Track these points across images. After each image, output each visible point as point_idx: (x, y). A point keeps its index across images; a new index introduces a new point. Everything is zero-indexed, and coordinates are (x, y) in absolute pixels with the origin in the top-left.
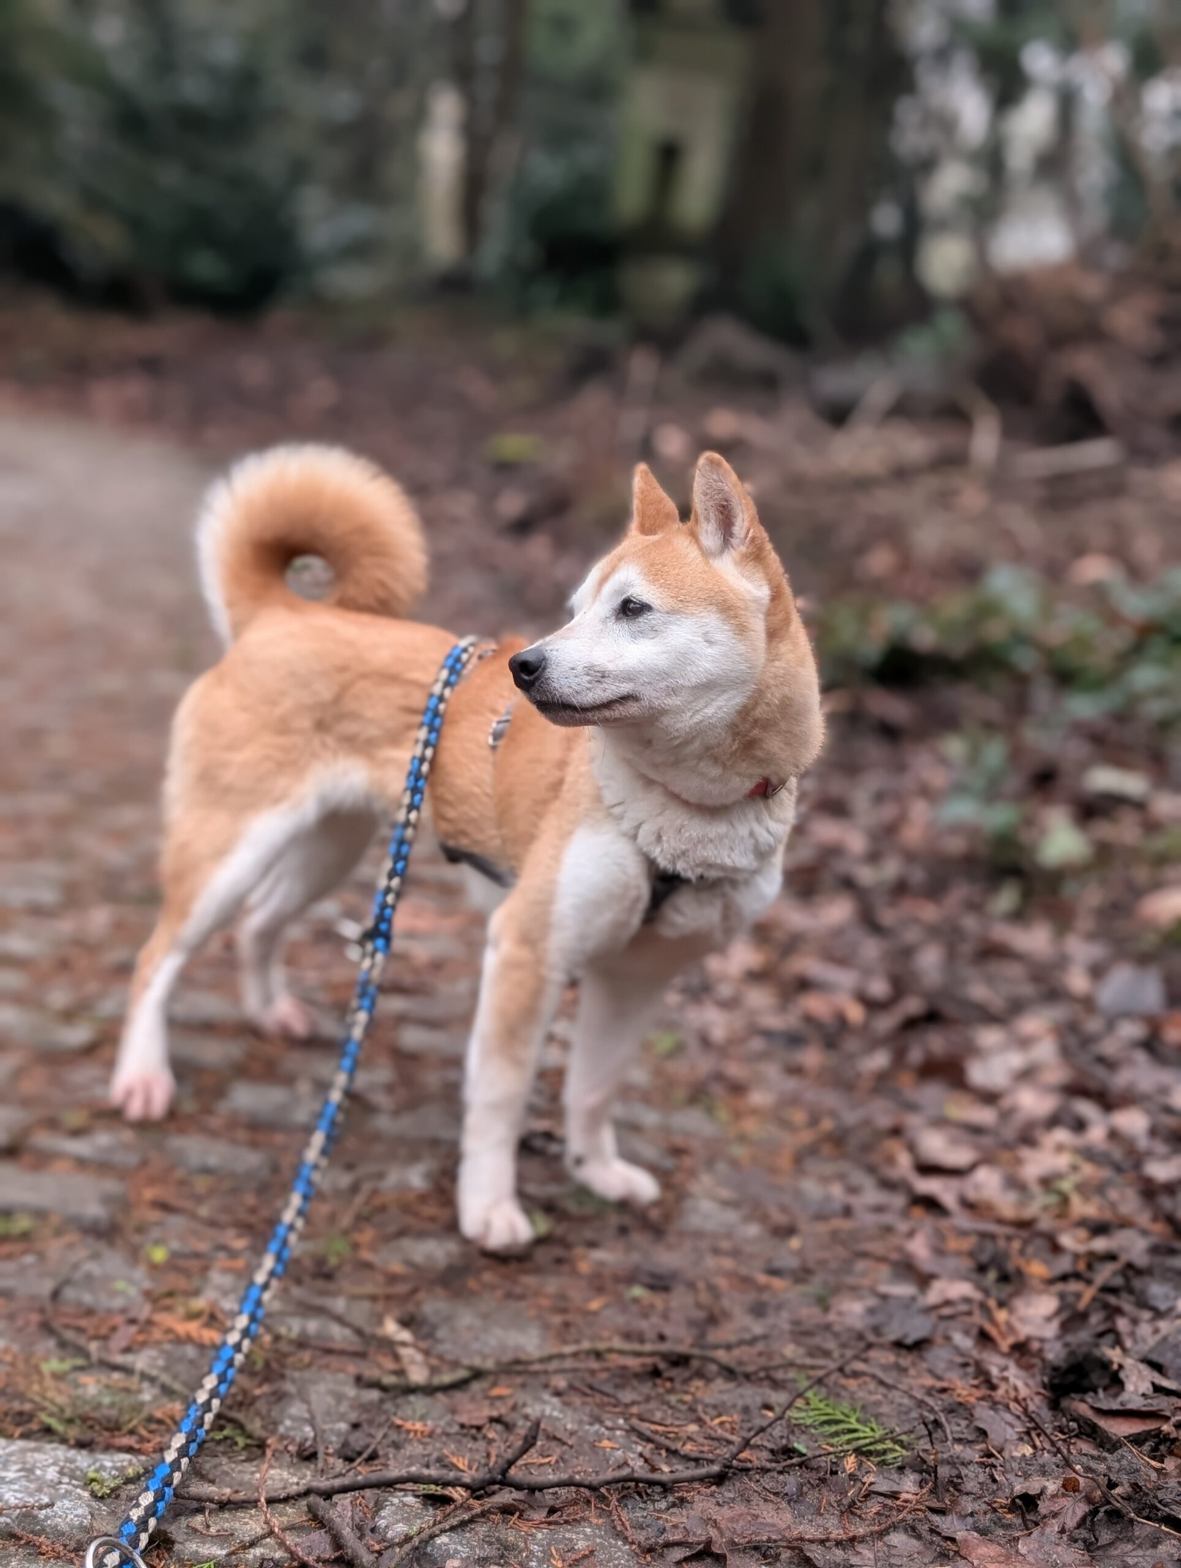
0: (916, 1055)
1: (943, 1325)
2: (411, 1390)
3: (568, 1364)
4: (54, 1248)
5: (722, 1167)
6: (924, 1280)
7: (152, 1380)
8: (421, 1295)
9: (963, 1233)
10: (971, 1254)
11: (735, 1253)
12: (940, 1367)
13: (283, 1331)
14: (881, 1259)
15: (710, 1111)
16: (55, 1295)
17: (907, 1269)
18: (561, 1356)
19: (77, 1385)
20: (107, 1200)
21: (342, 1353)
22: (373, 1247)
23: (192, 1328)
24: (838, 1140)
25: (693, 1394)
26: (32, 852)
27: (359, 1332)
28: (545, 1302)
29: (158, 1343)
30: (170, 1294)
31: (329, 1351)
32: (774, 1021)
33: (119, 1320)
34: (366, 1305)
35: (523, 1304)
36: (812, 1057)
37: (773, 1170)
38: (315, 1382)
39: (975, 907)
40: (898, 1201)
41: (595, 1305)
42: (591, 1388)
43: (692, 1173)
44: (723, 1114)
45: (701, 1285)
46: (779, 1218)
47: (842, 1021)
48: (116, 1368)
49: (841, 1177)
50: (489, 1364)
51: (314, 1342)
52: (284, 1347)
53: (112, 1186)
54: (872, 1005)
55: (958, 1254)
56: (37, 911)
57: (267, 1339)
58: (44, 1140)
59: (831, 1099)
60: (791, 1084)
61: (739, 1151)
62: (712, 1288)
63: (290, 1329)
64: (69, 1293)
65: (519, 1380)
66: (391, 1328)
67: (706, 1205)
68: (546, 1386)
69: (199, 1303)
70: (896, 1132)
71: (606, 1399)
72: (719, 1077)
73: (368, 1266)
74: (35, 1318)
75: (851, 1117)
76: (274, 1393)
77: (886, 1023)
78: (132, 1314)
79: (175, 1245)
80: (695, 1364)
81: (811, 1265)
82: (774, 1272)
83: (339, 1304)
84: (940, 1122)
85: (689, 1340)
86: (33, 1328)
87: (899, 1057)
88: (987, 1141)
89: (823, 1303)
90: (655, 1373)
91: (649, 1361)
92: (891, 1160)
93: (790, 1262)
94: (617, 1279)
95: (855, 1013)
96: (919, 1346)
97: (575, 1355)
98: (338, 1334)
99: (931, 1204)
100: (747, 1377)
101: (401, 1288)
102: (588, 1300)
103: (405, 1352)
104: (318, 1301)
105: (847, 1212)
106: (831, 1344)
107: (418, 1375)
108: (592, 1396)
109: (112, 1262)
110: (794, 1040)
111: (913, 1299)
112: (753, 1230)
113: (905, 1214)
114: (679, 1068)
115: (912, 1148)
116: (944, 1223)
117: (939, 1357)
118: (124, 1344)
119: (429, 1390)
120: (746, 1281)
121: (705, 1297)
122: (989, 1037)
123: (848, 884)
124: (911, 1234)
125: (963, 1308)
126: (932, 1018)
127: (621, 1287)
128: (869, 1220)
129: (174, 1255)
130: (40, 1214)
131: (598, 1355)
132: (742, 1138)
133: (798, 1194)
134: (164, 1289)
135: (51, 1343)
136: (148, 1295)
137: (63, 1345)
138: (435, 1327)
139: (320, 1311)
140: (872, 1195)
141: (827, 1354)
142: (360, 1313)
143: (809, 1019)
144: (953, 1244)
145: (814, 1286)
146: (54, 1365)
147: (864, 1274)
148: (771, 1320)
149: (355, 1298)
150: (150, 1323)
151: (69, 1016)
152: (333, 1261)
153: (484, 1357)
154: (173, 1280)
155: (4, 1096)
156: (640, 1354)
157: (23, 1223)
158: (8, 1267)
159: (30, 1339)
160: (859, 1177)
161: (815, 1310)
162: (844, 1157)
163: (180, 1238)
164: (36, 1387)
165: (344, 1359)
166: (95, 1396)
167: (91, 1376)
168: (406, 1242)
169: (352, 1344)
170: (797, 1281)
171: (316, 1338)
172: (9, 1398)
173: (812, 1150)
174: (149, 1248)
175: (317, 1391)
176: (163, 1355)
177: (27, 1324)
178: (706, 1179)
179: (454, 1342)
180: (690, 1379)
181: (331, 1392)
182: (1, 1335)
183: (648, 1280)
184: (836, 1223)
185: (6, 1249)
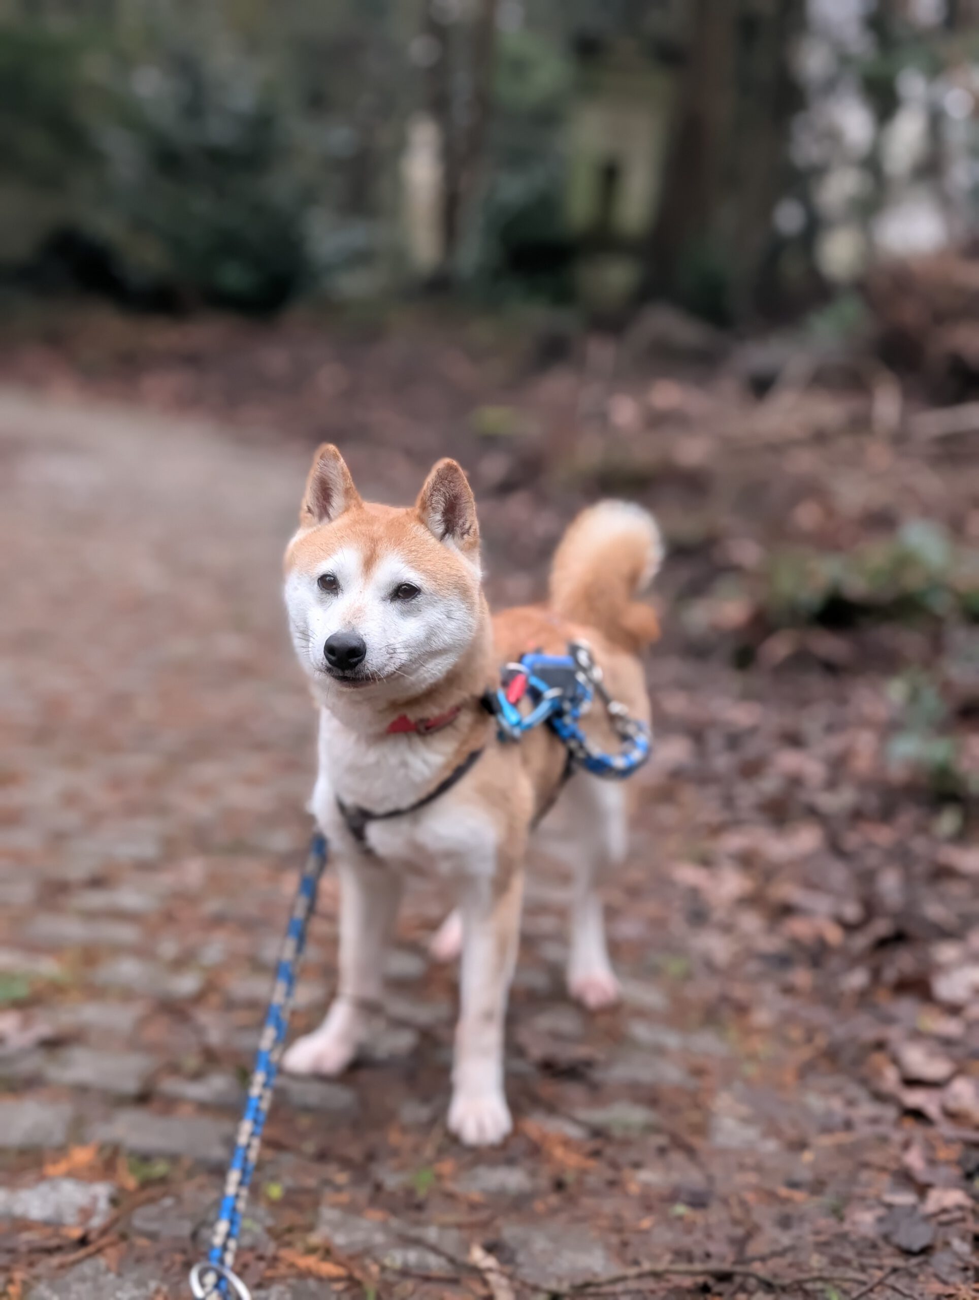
0: (890, 974)
1: (942, 1230)
3: (633, 1285)
4: (189, 1190)
5: (738, 1085)
6: (922, 1189)
8: (499, 1221)
9: (948, 1142)
10: (959, 1163)
11: (758, 1168)
12: (944, 1270)
13: (387, 1262)
14: (883, 1169)
15: (721, 1031)
17: (906, 1179)
18: (626, 1278)
21: (439, 1279)
22: (454, 1177)
23: (311, 1262)
24: (833, 1056)
26: (132, 810)
27: (452, 1260)
28: (604, 1223)
29: (284, 1277)
30: (290, 1230)
31: (427, 1279)
32: (765, 944)
33: (249, 1257)
34: (454, 1233)
35: (585, 1225)
36: (801, 977)
37: (780, 1086)
39: (922, 829)
40: (891, 1113)
41: (646, 1223)
43: (712, 1092)
44: (733, 1033)
45: (734, 1201)
46: (791, 1133)
47: (822, 943)
49: (837, 1091)
50: (564, 1287)
51: (416, 1272)
52: (391, 1277)
53: (229, 1127)
54: (847, 927)
55: (948, 1163)
56: (143, 866)
57: (374, 1269)
58: (170, 1085)
59: (820, 1015)
60: (786, 1004)
61: (751, 1070)
62: (743, 1203)
63: (394, 1262)
64: (206, 1234)
66: (478, 1256)
67: (729, 1123)
69: (315, 1239)
70: (880, 1045)
72: (724, 999)
73: (450, 1196)
74: (178, 1257)
75: (840, 1032)
77: (861, 941)
78: (260, 1251)
79: (289, 1181)
80: (738, 1280)
81: (823, 1177)
82: (794, 1185)
83: (432, 1234)
84: (917, 1035)
85: (731, 1257)
86: (177, 1267)
87: (876, 974)
88: (958, 1052)
89: (838, 1213)
90: (706, 1289)
91: (700, 1280)
92: (879, 1073)
93: (804, 1174)
94: (662, 1199)
95: (834, 935)
96: (926, 1250)
97: (640, 1276)
98: (435, 1263)
99: (917, 1115)
100: (784, 1289)
101: (483, 1215)
102: (639, 1221)
103: (492, 1277)
104: (414, 1232)
105: (848, 1125)
106: (849, 1254)
110: (784, 961)
111: (914, 1207)
112: (771, 1146)
113: (897, 1124)
114: (692, 992)
115: (896, 1061)
116: (931, 1132)
117: (942, 1261)
120: (771, 1196)
121: (737, 1212)
122: (947, 952)
123: (813, 813)
124: (906, 1145)
125: (958, 1214)
126: (899, 937)
127: (666, 1206)
128: (868, 1131)
129: (289, 1191)
130: (174, 1158)
131: (656, 1275)
132: (752, 1057)
133: (804, 1109)
134: (285, 1225)
136: (270, 1231)
138: (514, 1252)
139: (418, 1243)
140: (867, 1109)
141: (847, 1263)
142: (450, 1241)
143: (795, 942)
144: (943, 1154)
145: (828, 1199)
147: (869, 1184)
148: (794, 1232)
149: (444, 1226)
150: (275, 1259)
152: (422, 1193)
153: (560, 1279)
154: (290, 1217)
155: (133, 1044)
156: (693, 1274)
157: (160, 1168)
158: (151, 1210)
159: (176, 1279)
160: (855, 1091)
161: (832, 1220)
162: (839, 1072)
163: (292, 1175)
165: (441, 1286)
168: (481, 1171)
169: (446, 1271)
170: (813, 1193)
171: (416, 1267)
173: (812, 1067)
174: (267, 1186)
176: (290, 1290)
177: (173, 1264)
178: (725, 1097)
179: (532, 1266)
180: (736, 1293)
182: (152, 1277)
183: (688, 1198)
184: (840, 1137)
185: (150, 1192)
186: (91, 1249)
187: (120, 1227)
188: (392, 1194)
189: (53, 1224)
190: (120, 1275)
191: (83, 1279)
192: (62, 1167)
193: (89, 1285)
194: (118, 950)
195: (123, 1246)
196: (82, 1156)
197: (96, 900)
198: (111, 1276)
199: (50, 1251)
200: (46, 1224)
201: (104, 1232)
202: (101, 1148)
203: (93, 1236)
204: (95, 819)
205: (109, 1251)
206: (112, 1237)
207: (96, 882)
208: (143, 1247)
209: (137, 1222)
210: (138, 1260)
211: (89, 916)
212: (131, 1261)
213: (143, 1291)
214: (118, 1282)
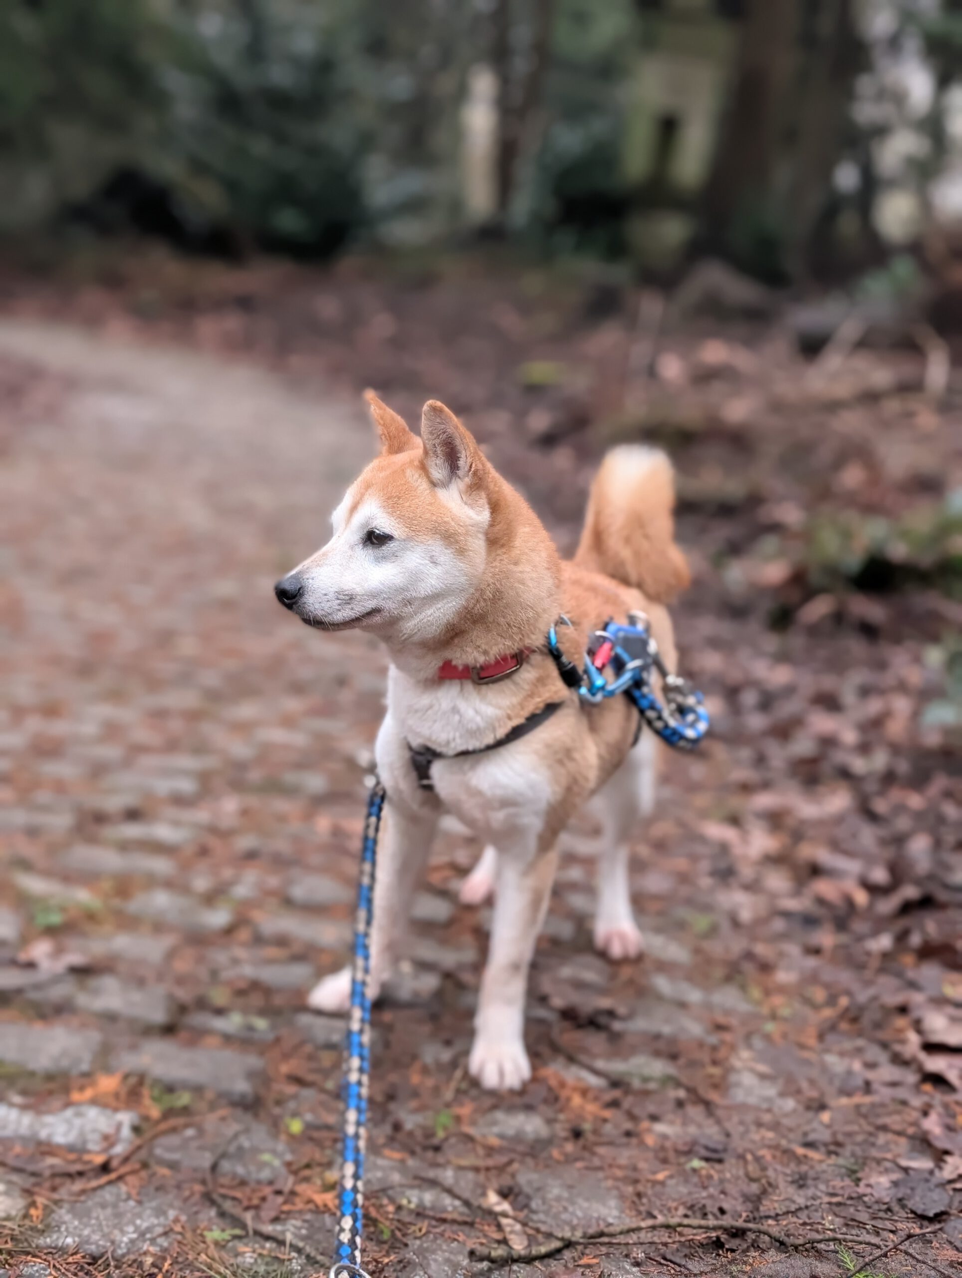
0: (915, 940)
1: (956, 1196)
2: (512, 1260)
3: (644, 1236)
4: (211, 1121)
5: (758, 1043)
6: (941, 1156)
7: (299, 1251)
8: (515, 1166)
11: (775, 1126)
12: (958, 1238)
13: (404, 1202)
14: (899, 1133)
15: (743, 988)
16: (214, 1167)
17: (924, 1143)
18: (639, 1229)
19: (237, 1255)
20: (251, 1075)
21: (454, 1222)
22: (473, 1123)
23: (328, 1198)
24: (853, 1016)
25: (751, 1265)
26: (172, 746)
27: (467, 1203)
28: (619, 1173)
29: (301, 1212)
30: (308, 1166)
31: (444, 1221)
32: (792, 904)
33: (267, 1191)
34: (470, 1175)
35: (601, 1175)
36: (826, 938)
37: (802, 1046)
38: (434, 1252)
39: (951, 795)
42: (665, 1259)
43: (733, 1048)
44: (756, 993)
45: (749, 1157)
46: (811, 1093)
47: (850, 903)
48: (268, 1238)
49: (859, 1051)
50: (578, 1235)
51: (431, 1213)
52: (404, 1216)
53: (254, 1061)
54: (873, 889)
56: (179, 800)
57: (391, 1208)
58: (197, 1018)
59: (845, 977)
60: (811, 962)
61: (770, 1027)
62: (758, 1159)
63: (409, 1202)
64: (226, 1166)
65: (604, 1250)
66: (493, 1198)
67: (748, 1079)
68: (627, 1256)
69: (331, 1176)
70: (903, 1010)
71: (678, 1269)
72: (749, 956)
73: (470, 1139)
74: (198, 1188)
75: (863, 996)
76: (400, 1262)
77: (887, 905)
78: (278, 1186)
79: (309, 1117)
80: (751, 1236)
81: (840, 1138)
82: (809, 1145)
83: (448, 1176)
84: (940, 1001)
85: (744, 1215)
86: (197, 1197)
87: (901, 938)
89: (854, 1175)
90: (718, 1244)
91: (713, 1235)
92: (901, 1039)
93: (823, 1135)
94: (678, 1153)
96: (940, 1217)
97: (653, 1228)
98: (450, 1205)
99: (939, 1081)
101: (501, 1159)
102: (654, 1173)
103: (504, 1221)
104: (431, 1174)
105: (868, 1087)
106: (863, 1216)
107: (519, 1245)
108: (668, 1266)
109: (259, 1134)
110: (810, 921)
111: (931, 1172)
112: (790, 1104)
113: (917, 1088)
114: (716, 948)
115: (917, 1025)
116: (950, 1098)
117: (955, 1229)
118: (273, 1214)
119: (529, 1260)
120: (786, 1153)
121: (752, 1168)
123: (845, 774)
124: (924, 1110)
126: (926, 903)
127: (682, 1159)
128: (884, 1094)
129: (309, 1127)
130: (198, 1090)
131: (670, 1229)
132: (774, 1017)
133: (824, 1068)
134: (305, 1161)
135: (213, 1212)
136: (288, 1165)
137: (222, 1214)
138: (529, 1198)
139: (433, 1183)
140: (887, 1072)
141: (861, 1225)
142: (466, 1184)
143: (821, 901)
145: (844, 1159)
146: (215, 1234)
147: (886, 1147)
148: (809, 1192)
149: (461, 1168)
150: (293, 1193)
151: (210, 899)
152: (441, 1134)
153: (573, 1229)
154: (309, 1152)
155: (162, 975)
156: (707, 1228)
157: (184, 1099)
158: (173, 1140)
159: (195, 1209)
160: (875, 1053)
161: (847, 1182)
162: (860, 1034)
163: (313, 1110)
164: (203, 1257)
165: (455, 1227)
166: (251, 1264)
167: (246, 1245)
168: (499, 1115)
169: (462, 1214)
170: (830, 1153)
171: (433, 1208)
172: (181, 1266)
173: (833, 1027)
174: (287, 1120)
175: (435, 1260)
176: (306, 1225)
177: (192, 1194)
178: (745, 1054)
179: (547, 1213)
180: (747, 1250)
181: (448, 1261)
182: (171, 1206)
183: (704, 1153)
184: (859, 1099)
185: (173, 1122)
186: (113, 1176)
187: (143, 1154)
188: (411, 1134)
189: (77, 1150)
190: (140, 1203)
191: (103, 1206)
192: (89, 1093)
193: (109, 1211)
194: (152, 881)
195: (144, 1174)
196: (108, 1083)
197: (132, 831)
198: (132, 1203)
199: (71, 1176)
200: (70, 1148)
201: (126, 1159)
202: (126, 1077)
203: (115, 1163)
204: (136, 751)
205: (130, 1179)
206: (133, 1165)
207: (133, 815)
208: (164, 1176)
209: (158, 1151)
210: (158, 1189)
211: (124, 846)
212: (151, 1189)
213: (162, 1220)
214: (138, 1210)
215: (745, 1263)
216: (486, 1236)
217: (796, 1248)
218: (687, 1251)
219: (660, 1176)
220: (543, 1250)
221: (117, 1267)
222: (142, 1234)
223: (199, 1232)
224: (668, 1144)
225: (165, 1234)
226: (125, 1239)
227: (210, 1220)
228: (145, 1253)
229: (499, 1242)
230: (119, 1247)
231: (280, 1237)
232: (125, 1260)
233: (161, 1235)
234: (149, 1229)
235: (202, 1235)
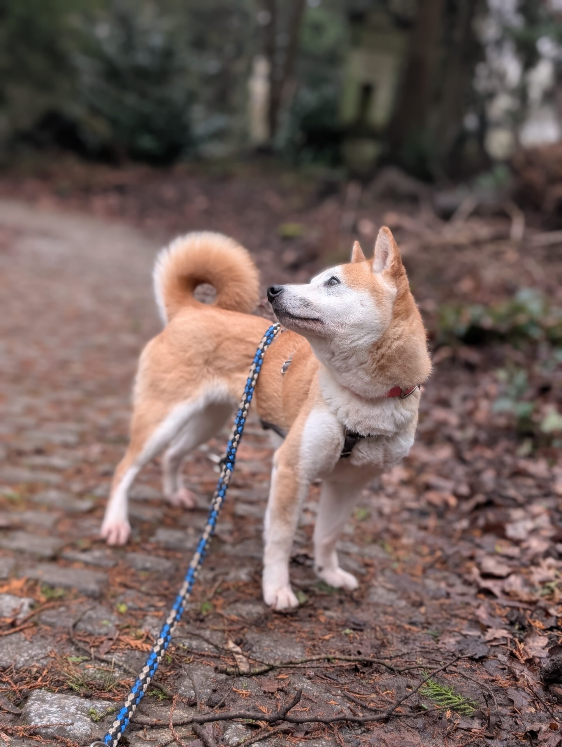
0: (481, 522)
1: (493, 650)
2: (241, 675)
3: (315, 664)
4: (74, 604)
5: (388, 573)
6: (485, 629)
7: (120, 667)
8: (246, 630)
9: (503, 607)
10: (506, 617)
11: (394, 614)
12: (492, 670)
13: (181, 645)
14: (464, 619)
15: (383, 546)
16: (75, 626)
17: (476, 623)
18: (312, 660)
19: (85, 669)
20: (98, 582)
21: (208, 656)
22: (223, 608)
23: (138, 643)
24: (444, 561)
25: (374, 680)
26: (64, 418)
27: (216, 647)
28: (304, 635)
29: (122, 649)
30: (128, 627)
31: (203, 656)
32: (413, 505)
33: (104, 638)
34: (220, 634)
35: (293, 636)
36: (431, 522)
37: (413, 575)
38: (196, 670)
39: (510, 451)
40: (473, 591)
42: (326, 676)
43: (374, 576)
44: (389, 549)
45: (378, 628)
46: (416, 598)
47: (446, 504)
48: (103, 661)
49: (445, 578)
50: (278, 663)
51: (196, 651)
52: (181, 653)
53: (101, 575)
54: (460, 497)
55: (501, 616)
56: (66, 446)
57: (173, 649)
58: (69, 553)
59: (440, 542)
60: (422, 534)
61: (396, 565)
62: (383, 630)
63: (184, 645)
64: (81, 625)
65: (292, 671)
66: (231, 645)
67: (381, 591)
68: (305, 674)
69: (141, 632)
70: (472, 558)
71: (332, 681)
72: (387, 530)
73: (221, 616)
74: (65, 636)
75: (450, 551)
76: (176, 675)
77: (467, 506)
78: (110, 636)
79: (130, 604)
80: (375, 665)
81: (430, 620)
82: (413, 623)
83: (207, 634)
84: (493, 554)
85: (372, 655)
86: (64, 641)
87: (473, 522)
88: (515, 563)
89: (436, 638)
90: (356, 670)
91: (353, 664)
92: (469, 572)
93: (420, 619)
94: (338, 625)
96: (482, 660)
97: (318, 660)
98: (206, 648)
99: (488, 593)
101: (236, 627)
102: (324, 635)
103: (237, 656)
104: (198, 632)
105: (448, 595)
106: (439, 658)
107: (244, 668)
108: (327, 680)
109: (101, 611)
110: (423, 514)
111: (479, 637)
112: (403, 603)
113: (475, 597)
114: (368, 526)
115: (479, 565)
116: (494, 602)
117: (491, 665)
118: (107, 650)
119: (249, 675)
120: (399, 627)
122: (517, 514)
123: (450, 439)
124: (478, 607)
125: (503, 642)
126: (489, 504)
127: (340, 629)
128: (459, 599)
129: (130, 608)
130: (68, 588)
131: (329, 660)
132: (398, 560)
133: (424, 587)
134: (126, 625)
135: (73, 649)
136: (117, 626)
137: (78, 649)
138: (252, 645)
139: (198, 636)
140: (460, 588)
142: (217, 638)
143: (430, 504)
144: (498, 612)
145: (432, 631)
146: (73, 659)
147: (456, 625)
148: (411, 646)
149: (214, 630)
150: (118, 640)
151: (81, 495)
152: (204, 613)
153: (275, 660)
154: (129, 620)
155: (51, 532)
156: (349, 661)
157: (60, 592)
158: (53, 612)
159: (62, 647)
160: (454, 579)
161: (432, 641)
162: (447, 569)
163: (133, 601)
164: (66, 669)
165: (209, 659)
166: (93, 674)
167: (91, 664)
168: (239, 605)
169: (213, 652)
170: (424, 628)
171: (196, 649)
172: (53, 673)
173: (431, 566)
174: (118, 605)
175: (196, 674)
176: (125, 655)
177: (61, 639)
178: (381, 579)
179: (261, 653)
180: (373, 673)
181: (203, 675)
182: (49, 644)
183: (352, 625)
184: (443, 601)
185: (52, 604)
186: (17, 629)
187: (35, 619)
188: (187, 613)
190: (32, 642)
191: (11, 643)
192: (6, 589)
193: (14, 646)
194: (48, 486)
195: (35, 629)
196: (17, 584)
197: (39, 460)
198: (27, 643)
201: (25, 621)
202: (28, 580)
203: (18, 622)
204: (43, 420)
205: (27, 631)
206: (29, 624)
207: (39, 452)
208: (46, 630)
209: (44, 618)
210: (42, 637)
211: (34, 468)
212: (39, 636)
213: (44, 651)
214: (30, 646)
215: (370, 679)
216: (226, 664)
217: (399, 672)
218: (339, 673)
219: (327, 637)
220: (257, 670)
221: (17, 673)
222: (32, 658)
223: (64, 657)
224: (332, 621)
225: (45, 658)
226: (22, 659)
227: (71, 652)
228: (33, 666)
229: (233, 666)
230: (19, 663)
231: (110, 660)
232: (21, 670)
233: (43, 658)
234: (36, 655)
235: (66, 659)
